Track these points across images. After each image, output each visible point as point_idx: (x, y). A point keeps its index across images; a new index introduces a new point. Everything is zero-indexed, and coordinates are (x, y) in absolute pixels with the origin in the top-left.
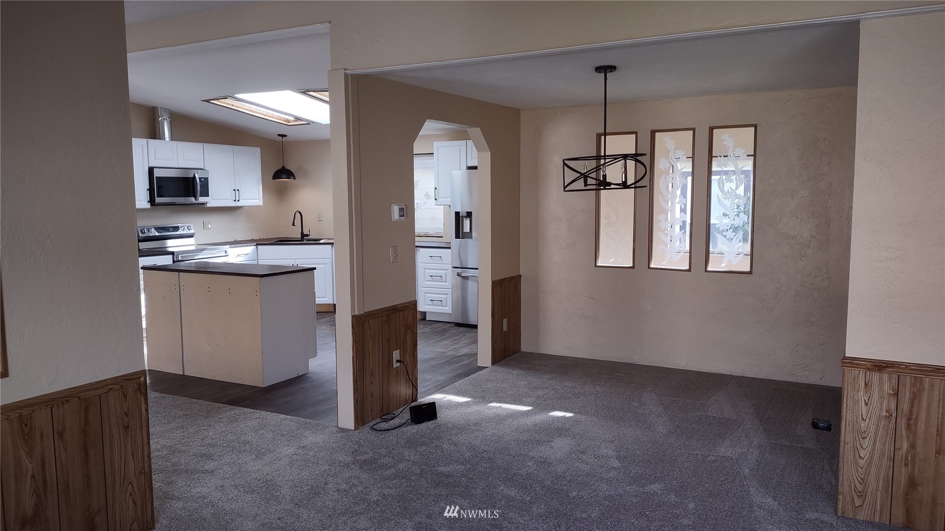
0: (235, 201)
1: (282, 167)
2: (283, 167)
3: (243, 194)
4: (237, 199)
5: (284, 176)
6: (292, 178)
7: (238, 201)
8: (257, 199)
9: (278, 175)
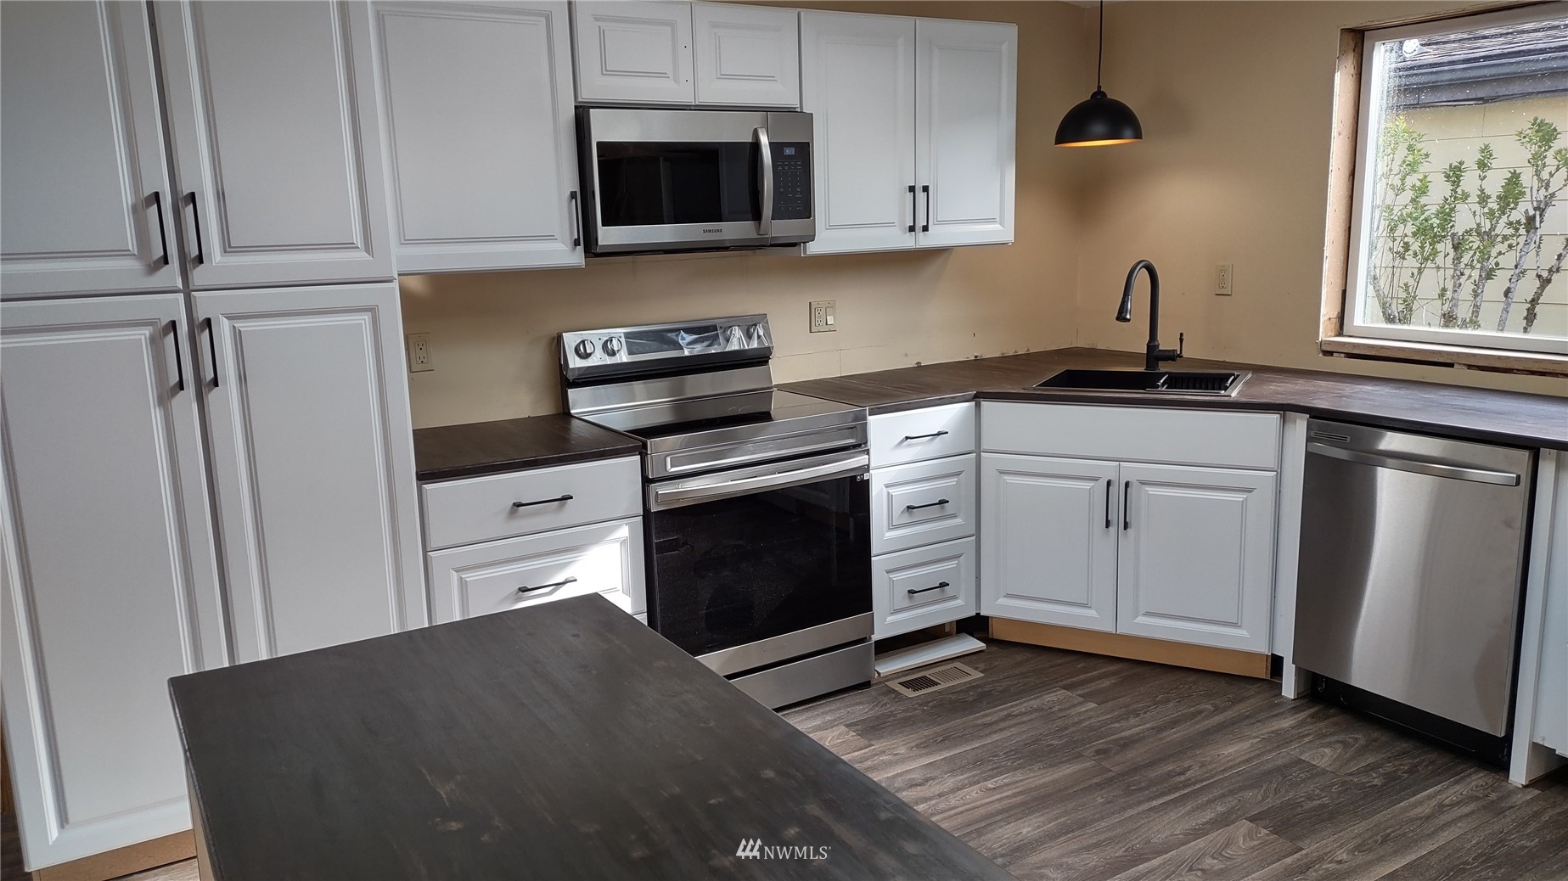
0: (912, 229)
1: (1094, 95)
2: (1099, 95)
3: (945, 204)
4: (921, 222)
5: (1099, 128)
6: (1128, 132)
7: (925, 228)
8: (991, 221)
9: (1074, 126)
